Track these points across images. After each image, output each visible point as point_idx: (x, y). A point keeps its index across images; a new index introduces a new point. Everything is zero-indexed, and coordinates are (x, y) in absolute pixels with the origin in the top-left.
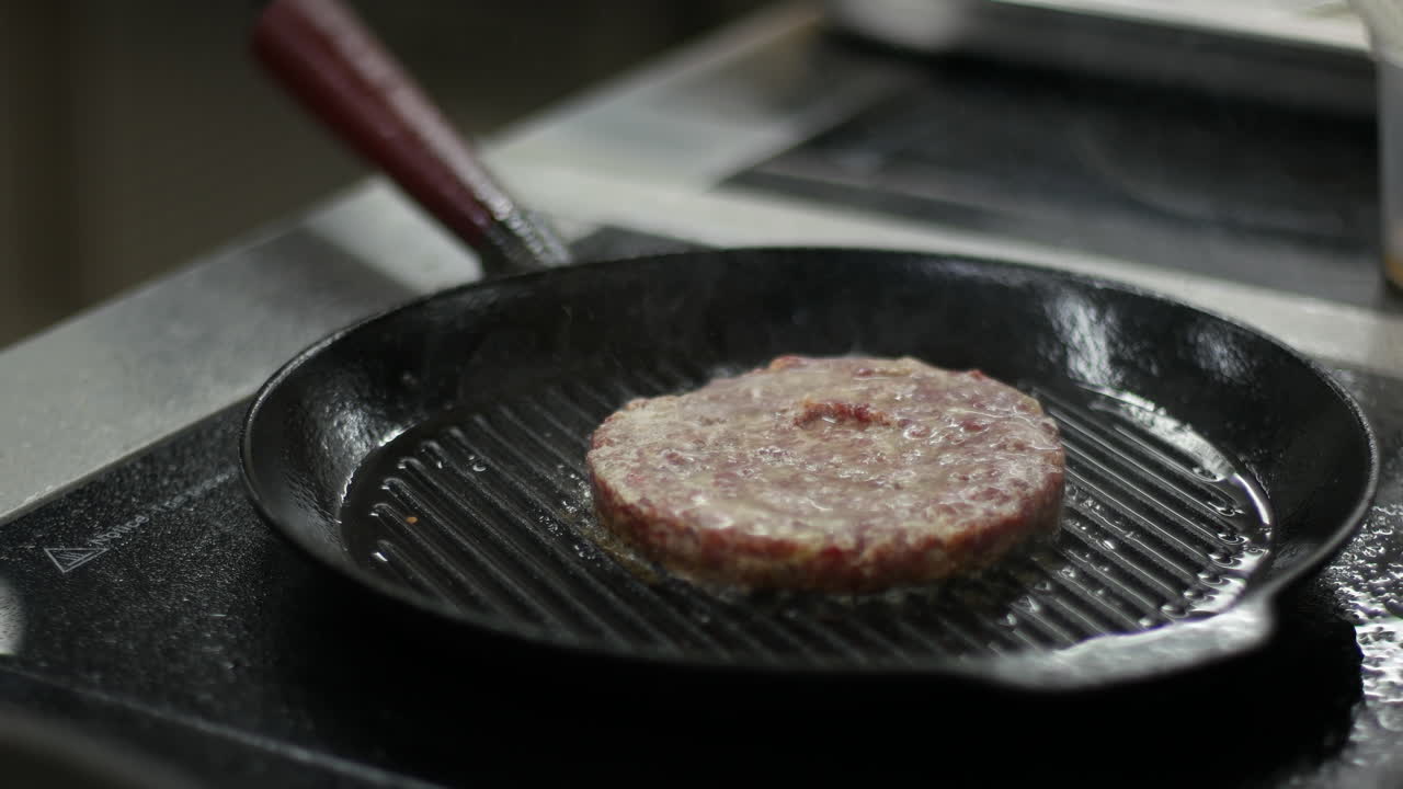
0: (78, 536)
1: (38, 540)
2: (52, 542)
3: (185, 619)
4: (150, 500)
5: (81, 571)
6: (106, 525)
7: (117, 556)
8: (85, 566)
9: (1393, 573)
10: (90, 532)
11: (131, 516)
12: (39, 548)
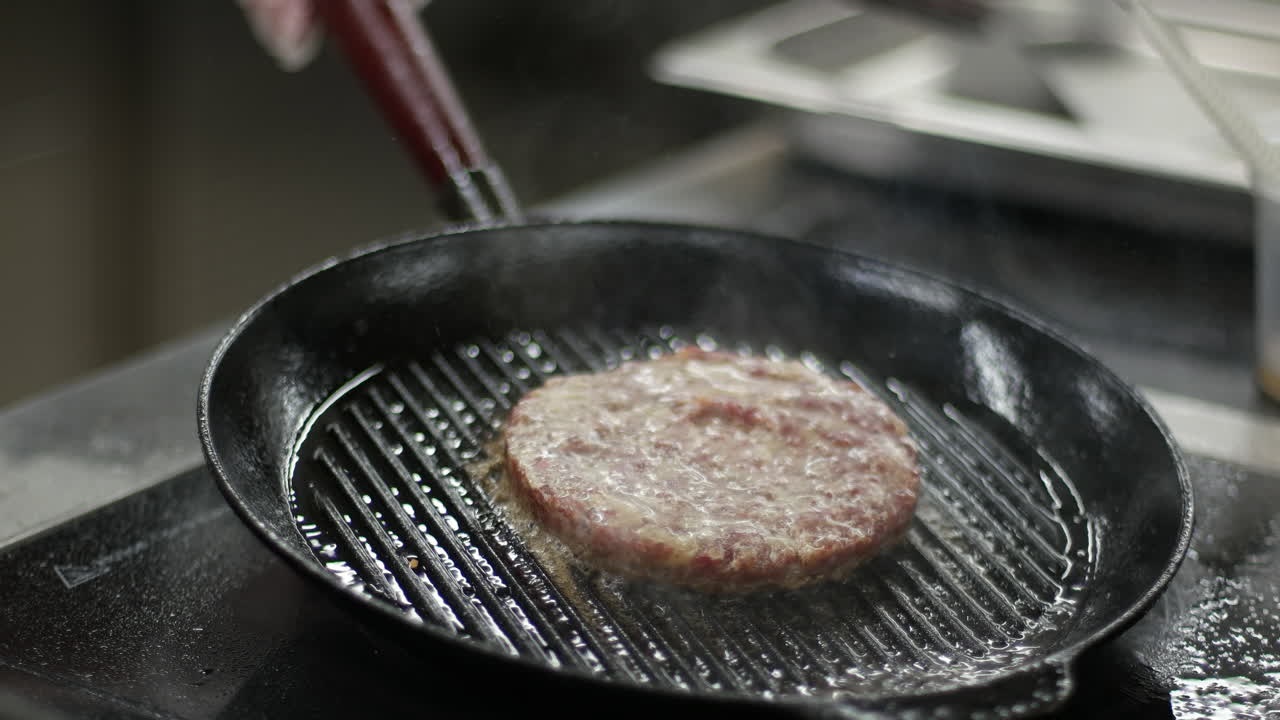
0: (85, 557)
1: (51, 560)
2: (61, 562)
3: (170, 631)
4: (150, 529)
5: (84, 587)
6: (110, 549)
7: (118, 575)
8: (90, 582)
9: (1233, 636)
10: (96, 556)
11: (133, 542)
12: (50, 566)
